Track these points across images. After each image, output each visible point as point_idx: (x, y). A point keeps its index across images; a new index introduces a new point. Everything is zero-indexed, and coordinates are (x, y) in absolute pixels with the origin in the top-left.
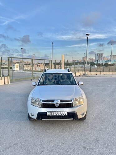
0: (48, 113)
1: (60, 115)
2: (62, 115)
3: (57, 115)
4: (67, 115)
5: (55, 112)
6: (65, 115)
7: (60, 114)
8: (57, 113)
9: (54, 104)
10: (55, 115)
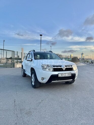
0: (59, 75)
1: (67, 76)
4: (71, 75)
5: (64, 74)
9: (62, 68)
10: (64, 76)
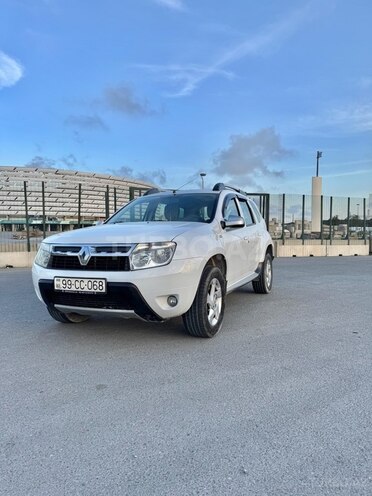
0: (56, 283)
1: (86, 289)
2: (93, 290)
3: (80, 290)
4: (104, 291)
5: (73, 281)
6: (98, 290)
7: (85, 287)
8: (78, 284)
9: (77, 257)
10: (73, 289)
